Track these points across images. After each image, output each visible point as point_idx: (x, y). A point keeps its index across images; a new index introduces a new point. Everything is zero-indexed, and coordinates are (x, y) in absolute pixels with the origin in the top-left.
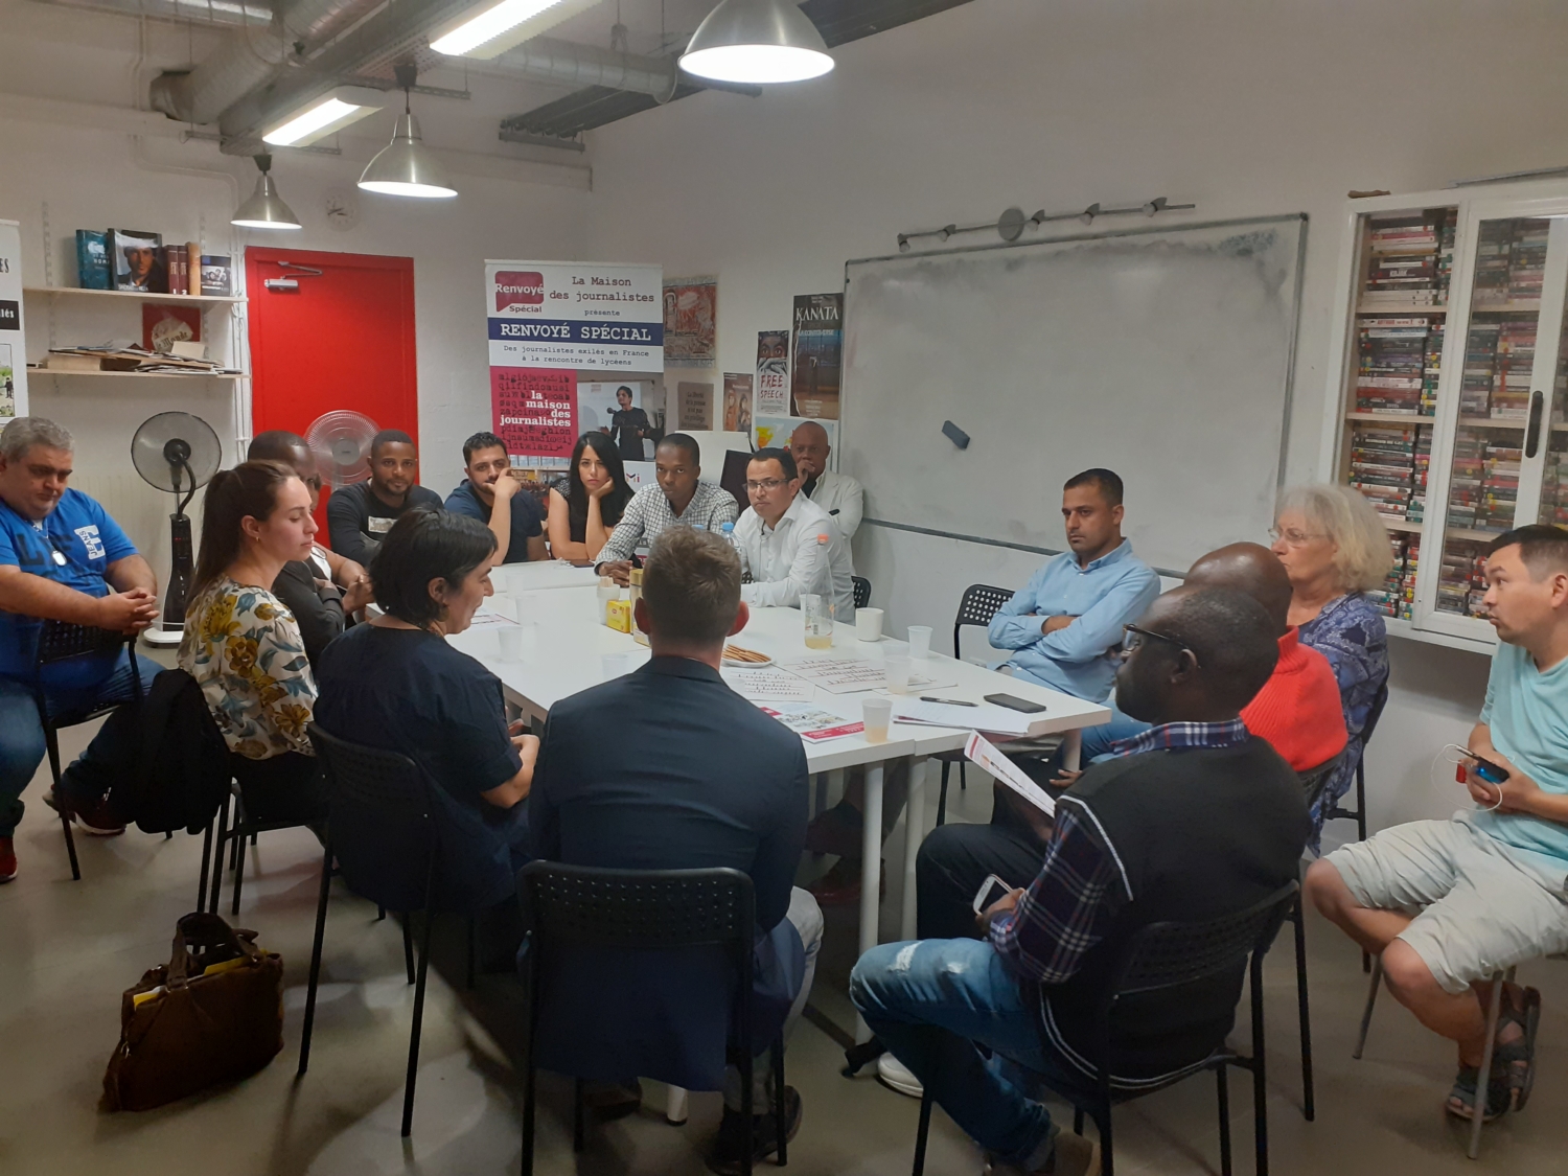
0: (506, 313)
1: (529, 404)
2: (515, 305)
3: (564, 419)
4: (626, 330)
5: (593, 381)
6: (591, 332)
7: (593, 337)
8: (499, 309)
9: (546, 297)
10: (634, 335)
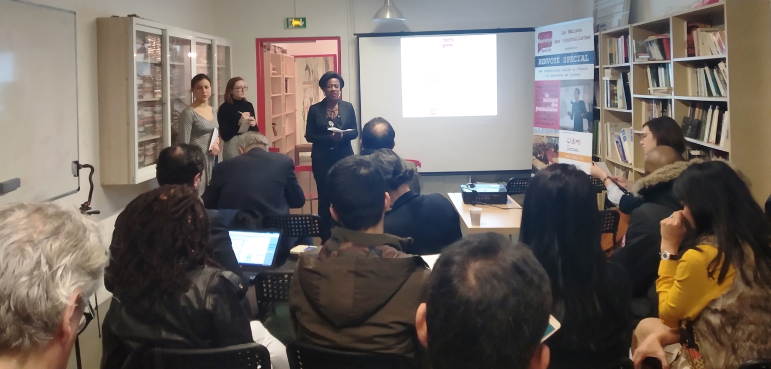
0: (541, 54)
1: (545, 100)
2: (544, 49)
3: (556, 108)
4: (579, 56)
5: (566, 86)
6: (566, 59)
7: (568, 62)
8: (539, 51)
9: (553, 43)
10: (582, 59)
